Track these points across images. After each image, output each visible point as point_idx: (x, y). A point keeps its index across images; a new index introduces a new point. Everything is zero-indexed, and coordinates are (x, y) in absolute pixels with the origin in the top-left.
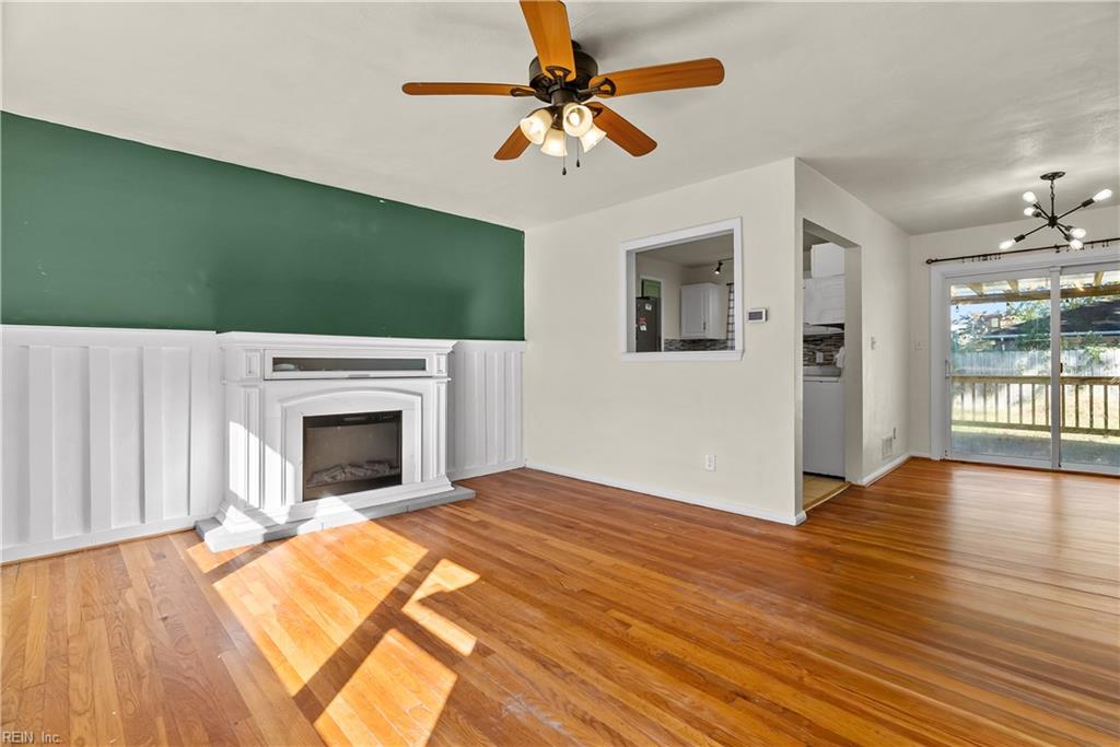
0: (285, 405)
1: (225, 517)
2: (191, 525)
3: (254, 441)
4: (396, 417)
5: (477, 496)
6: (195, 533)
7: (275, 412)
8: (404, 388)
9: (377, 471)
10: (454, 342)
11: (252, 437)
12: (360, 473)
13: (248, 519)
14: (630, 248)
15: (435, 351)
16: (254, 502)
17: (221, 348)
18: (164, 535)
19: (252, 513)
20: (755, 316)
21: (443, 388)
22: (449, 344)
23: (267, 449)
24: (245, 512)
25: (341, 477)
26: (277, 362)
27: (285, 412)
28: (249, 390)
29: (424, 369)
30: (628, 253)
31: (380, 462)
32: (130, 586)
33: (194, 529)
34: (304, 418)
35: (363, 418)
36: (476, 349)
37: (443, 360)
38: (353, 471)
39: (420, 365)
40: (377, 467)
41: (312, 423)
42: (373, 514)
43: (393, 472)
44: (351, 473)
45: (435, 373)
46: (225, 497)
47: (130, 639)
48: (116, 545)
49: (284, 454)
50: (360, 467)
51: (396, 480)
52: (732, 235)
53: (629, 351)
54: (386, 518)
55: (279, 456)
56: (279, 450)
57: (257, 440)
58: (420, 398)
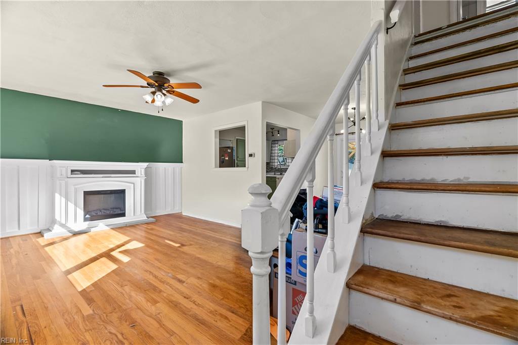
0: (76, 187)
1: (53, 228)
2: (39, 231)
3: (63, 200)
4: (122, 192)
5: (156, 221)
6: (40, 234)
7: (72, 190)
8: (126, 181)
9: (115, 212)
10: (147, 164)
11: (62, 198)
12: (108, 212)
13: (61, 228)
14: (216, 129)
15: (140, 167)
16: (63, 222)
17: (51, 166)
18: (28, 235)
19: (63, 226)
20: (251, 155)
21: (143, 181)
22: (145, 165)
23: (69, 203)
24: (60, 225)
25: (99, 213)
26: (72, 171)
27: (76, 189)
28: (60, 181)
29: (135, 174)
30: (216, 131)
31: (116, 208)
32: (12, 248)
33: (40, 232)
34: (84, 192)
35: (109, 192)
36: (161, 166)
37: (143, 171)
38: (105, 211)
39: (133, 172)
40: (115, 210)
41: (87, 194)
42: (112, 227)
43: (121, 212)
44: (104, 212)
45: (139, 175)
46: (53, 222)
47: (10, 260)
48: (8, 238)
49: (76, 205)
50: (109, 210)
51: (123, 215)
52: (245, 127)
53: (216, 167)
54: (116, 228)
55: (74, 205)
56: (73, 203)
57: (64, 199)
58: (133, 185)
